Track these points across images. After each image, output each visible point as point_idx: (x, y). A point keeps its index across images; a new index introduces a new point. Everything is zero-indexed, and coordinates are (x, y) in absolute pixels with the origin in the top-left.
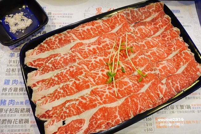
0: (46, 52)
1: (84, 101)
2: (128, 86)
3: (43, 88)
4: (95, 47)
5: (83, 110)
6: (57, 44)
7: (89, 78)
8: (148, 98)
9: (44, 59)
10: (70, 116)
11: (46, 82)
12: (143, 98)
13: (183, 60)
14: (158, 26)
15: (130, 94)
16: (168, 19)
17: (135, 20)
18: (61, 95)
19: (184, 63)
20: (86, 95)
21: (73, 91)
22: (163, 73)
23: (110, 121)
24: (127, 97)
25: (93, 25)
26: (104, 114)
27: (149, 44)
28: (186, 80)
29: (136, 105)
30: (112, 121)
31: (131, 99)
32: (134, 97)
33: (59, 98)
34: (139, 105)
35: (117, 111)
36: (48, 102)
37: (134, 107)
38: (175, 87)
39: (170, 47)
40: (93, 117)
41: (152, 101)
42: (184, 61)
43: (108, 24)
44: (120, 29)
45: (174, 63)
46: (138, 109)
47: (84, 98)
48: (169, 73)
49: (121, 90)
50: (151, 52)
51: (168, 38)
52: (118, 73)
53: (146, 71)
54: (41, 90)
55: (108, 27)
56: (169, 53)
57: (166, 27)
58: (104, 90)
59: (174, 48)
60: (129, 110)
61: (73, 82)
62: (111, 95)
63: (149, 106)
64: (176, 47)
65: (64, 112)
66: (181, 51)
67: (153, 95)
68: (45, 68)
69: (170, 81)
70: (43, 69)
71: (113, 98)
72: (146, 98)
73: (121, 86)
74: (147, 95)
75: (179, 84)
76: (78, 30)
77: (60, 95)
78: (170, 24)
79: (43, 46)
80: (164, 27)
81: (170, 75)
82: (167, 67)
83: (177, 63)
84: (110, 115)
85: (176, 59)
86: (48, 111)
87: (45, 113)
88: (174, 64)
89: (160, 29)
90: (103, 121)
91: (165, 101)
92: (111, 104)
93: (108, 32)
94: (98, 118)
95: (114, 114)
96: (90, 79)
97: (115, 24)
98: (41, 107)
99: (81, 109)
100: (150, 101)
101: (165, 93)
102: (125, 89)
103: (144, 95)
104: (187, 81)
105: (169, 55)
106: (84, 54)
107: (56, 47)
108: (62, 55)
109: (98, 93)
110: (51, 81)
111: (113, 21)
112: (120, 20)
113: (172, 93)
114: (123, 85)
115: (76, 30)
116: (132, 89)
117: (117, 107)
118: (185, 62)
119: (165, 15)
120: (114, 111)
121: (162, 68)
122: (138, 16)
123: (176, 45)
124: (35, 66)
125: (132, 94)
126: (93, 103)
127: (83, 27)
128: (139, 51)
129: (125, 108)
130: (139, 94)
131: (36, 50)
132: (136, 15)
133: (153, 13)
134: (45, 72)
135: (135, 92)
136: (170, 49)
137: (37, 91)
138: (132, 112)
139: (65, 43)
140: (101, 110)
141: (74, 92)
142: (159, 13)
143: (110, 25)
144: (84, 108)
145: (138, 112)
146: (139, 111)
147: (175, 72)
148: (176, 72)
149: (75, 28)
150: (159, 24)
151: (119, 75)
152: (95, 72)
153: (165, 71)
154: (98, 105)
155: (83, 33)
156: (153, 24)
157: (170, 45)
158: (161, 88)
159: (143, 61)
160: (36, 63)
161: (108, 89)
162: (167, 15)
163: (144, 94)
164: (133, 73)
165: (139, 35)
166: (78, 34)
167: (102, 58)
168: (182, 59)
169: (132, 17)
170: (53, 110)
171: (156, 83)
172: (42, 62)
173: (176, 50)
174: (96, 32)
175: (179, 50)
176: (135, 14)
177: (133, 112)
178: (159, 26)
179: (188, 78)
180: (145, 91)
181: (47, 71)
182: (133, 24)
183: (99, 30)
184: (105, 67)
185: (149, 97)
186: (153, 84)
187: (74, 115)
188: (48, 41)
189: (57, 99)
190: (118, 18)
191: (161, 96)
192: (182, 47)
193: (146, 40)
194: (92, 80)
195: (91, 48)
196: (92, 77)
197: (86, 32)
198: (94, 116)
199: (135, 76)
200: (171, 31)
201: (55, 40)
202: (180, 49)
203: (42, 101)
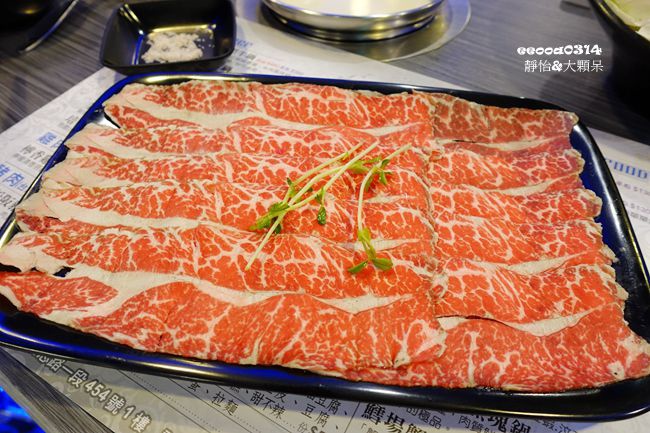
0: (171, 109)
1: (154, 243)
2: (304, 262)
3: (90, 166)
4: (293, 140)
5: (134, 264)
6: (207, 102)
7: (216, 196)
8: (350, 337)
9: (153, 119)
10: (90, 262)
11: (111, 161)
12: (332, 328)
13: (572, 294)
14: (529, 172)
15: (296, 289)
16: (573, 161)
17: (461, 134)
18: (118, 206)
19: (570, 309)
20: (171, 231)
21: (150, 208)
22: (461, 296)
23: (173, 332)
24: (280, 293)
25: (324, 96)
26: (176, 304)
27: (466, 202)
28: (549, 369)
29: (290, 328)
30: (180, 335)
31: (287, 304)
32: (300, 303)
33: (106, 209)
34: (299, 333)
35: (221, 317)
36: (73, 201)
37: (277, 331)
38: (482, 365)
39: (541, 237)
40: (141, 295)
41: (358, 356)
42: (574, 302)
43: (370, 109)
44: (399, 133)
45: (528, 291)
46: (286, 344)
47: (162, 235)
48: (485, 305)
49: (276, 262)
50: (459, 223)
51: (546, 215)
52: (302, 218)
53: (399, 257)
54: (83, 166)
55: (365, 116)
56: (525, 256)
57: (558, 182)
58: (232, 242)
59: (553, 247)
60: (257, 333)
61: (172, 188)
62: (238, 267)
63: (333, 361)
64: (559, 246)
65: (85, 247)
66: (574, 262)
67: (375, 340)
68: (140, 135)
69: (474, 335)
70: (133, 135)
71: (240, 277)
72: (344, 334)
73: (283, 254)
74: (354, 331)
75: (507, 363)
76: (279, 93)
77: (116, 202)
78: (573, 178)
79: (174, 94)
80: (550, 182)
81: (488, 315)
82: (487, 284)
83: (543, 298)
84: (188, 315)
85: (543, 284)
86: (54, 221)
87: (41, 219)
88: (528, 296)
89: (531, 182)
90: (153, 320)
91: (405, 382)
92: (219, 287)
93: (358, 126)
94: (150, 305)
95: (202, 319)
96: (214, 200)
97: (391, 116)
98: (46, 199)
99: (131, 257)
100: (352, 353)
101: (424, 353)
102: (291, 267)
103: (343, 321)
104: (551, 374)
105: (525, 261)
106: (252, 145)
107: (201, 106)
108: (200, 129)
109: (206, 237)
110: (126, 166)
111: (388, 109)
112: (410, 112)
113: (455, 372)
114: (293, 252)
115: (274, 91)
116: (311, 278)
117: (229, 307)
118: (573, 307)
119: (568, 148)
120: (210, 309)
121: (465, 278)
122: (473, 126)
123: (567, 240)
124: (120, 120)
125: (301, 290)
126: (171, 258)
127: (297, 90)
128: (413, 198)
129: (251, 321)
130: (325, 306)
131: (150, 89)
132: (471, 120)
133: (530, 135)
134: (132, 143)
135: (316, 292)
136: (534, 246)
137: (73, 162)
138: (262, 344)
139: (227, 108)
140: (178, 287)
141: (154, 211)
142: (552, 139)
143: (373, 114)
144: (139, 260)
145: (281, 355)
146: (286, 354)
147: (510, 318)
148: (517, 321)
149: (274, 86)
150: (538, 167)
151: (301, 224)
152: (244, 190)
153: (473, 291)
154: (181, 269)
155: (285, 103)
156: (515, 161)
157: (541, 233)
158: (421, 333)
159: (405, 224)
160: (130, 115)
161: (243, 246)
162: (576, 151)
163: (346, 319)
164: (351, 241)
165: (448, 170)
166: (273, 100)
167: (288, 169)
168: (566, 291)
169: (454, 122)
170: (67, 226)
171: (412, 311)
172: (145, 123)
173: (556, 253)
174: (322, 115)
175: (567, 257)
176: (468, 117)
177: (263, 347)
178: (535, 173)
179: (562, 367)
180: (355, 312)
181: (139, 144)
182: (449, 141)
183: (334, 112)
184: (278, 189)
185: (358, 338)
186: (401, 309)
187: (103, 267)
188: (192, 88)
189: (101, 209)
190: (406, 106)
191: (404, 357)
192: (584, 253)
193: (464, 189)
194: (219, 204)
195: (280, 140)
196: (224, 197)
197: (296, 104)
198: (145, 294)
199: (352, 251)
200: (568, 196)
201: (209, 92)
202: (572, 256)
203: (60, 188)
